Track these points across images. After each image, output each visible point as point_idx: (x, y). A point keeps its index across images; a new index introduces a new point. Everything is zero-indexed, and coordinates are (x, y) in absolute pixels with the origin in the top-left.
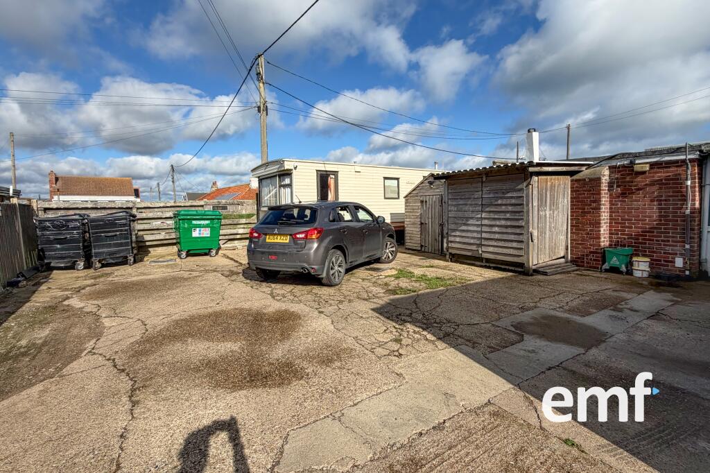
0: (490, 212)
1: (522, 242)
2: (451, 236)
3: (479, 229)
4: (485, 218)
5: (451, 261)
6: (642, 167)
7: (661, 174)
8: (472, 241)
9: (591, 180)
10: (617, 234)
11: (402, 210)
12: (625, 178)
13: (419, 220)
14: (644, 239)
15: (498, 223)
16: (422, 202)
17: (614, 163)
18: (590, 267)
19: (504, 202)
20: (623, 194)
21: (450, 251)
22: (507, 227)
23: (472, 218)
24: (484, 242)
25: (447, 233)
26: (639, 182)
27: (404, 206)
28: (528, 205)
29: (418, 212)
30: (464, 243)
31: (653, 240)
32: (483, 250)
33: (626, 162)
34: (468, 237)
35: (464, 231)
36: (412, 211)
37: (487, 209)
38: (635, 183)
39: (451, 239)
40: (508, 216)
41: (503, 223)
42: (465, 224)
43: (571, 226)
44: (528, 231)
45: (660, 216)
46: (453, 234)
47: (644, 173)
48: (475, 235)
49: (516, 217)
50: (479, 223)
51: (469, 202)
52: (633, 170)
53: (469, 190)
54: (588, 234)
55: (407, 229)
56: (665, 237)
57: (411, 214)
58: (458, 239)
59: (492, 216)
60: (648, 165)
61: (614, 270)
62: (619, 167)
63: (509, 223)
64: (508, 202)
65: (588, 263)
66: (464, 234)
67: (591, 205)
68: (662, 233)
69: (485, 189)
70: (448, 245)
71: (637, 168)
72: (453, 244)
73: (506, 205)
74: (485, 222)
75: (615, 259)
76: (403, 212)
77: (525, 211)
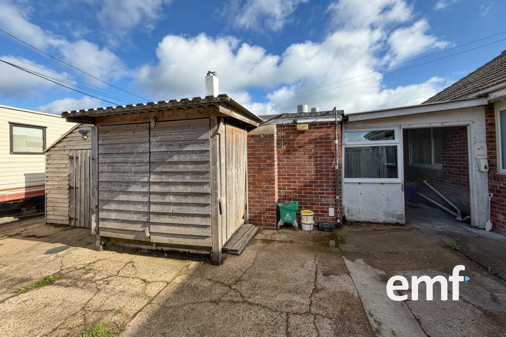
0: (162, 173)
1: (207, 216)
2: (103, 210)
3: (146, 199)
4: (155, 183)
5: (105, 249)
6: (303, 127)
7: (316, 134)
8: (135, 217)
9: (266, 136)
10: (285, 189)
11: (42, 170)
12: (290, 136)
13: (67, 183)
14: (306, 193)
15: (173, 189)
16: (71, 158)
17: (280, 122)
18: (267, 225)
19: (182, 158)
20: (288, 152)
21: (102, 233)
22: (186, 195)
23: (135, 183)
24: (153, 219)
25: (97, 207)
26: (301, 140)
27: (44, 164)
28: (215, 163)
29: (65, 173)
30: (124, 221)
31: (312, 193)
32: (152, 230)
33: (290, 122)
34: (129, 212)
35: (123, 202)
36: (56, 170)
37: (158, 169)
38: (297, 141)
39: (103, 215)
40: (188, 178)
41: (181, 189)
42: (125, 193)
43: (249, 183)
44: (216, 200)
45: (316, 171)
46: (106, 207)
47: (303, 132)
48: (140, 208)
49: (199, 181)
50: (145, 189)
51: (131, 159)
52: (296, 129)
53: (131, 140)
54: (264, 191)
55: (48, 196)
56: (321, 190)
57: (56, 175)
58: (113, 216)
59: (165, 178)
60: (308, 125)
61: (288, 226)
62: (284, 126)
63: (189, 189)
64: (188, 158)
65: (265, 221)
66: (122, 207)
67: (266, 161)
68: (318, 186)
69: (153, 140)
70: (98, 224)
71: (299, 127)
72: (105, 223)
73: (184, 163)
74: (155, 188)
75: (288, 215)
76: (44, 172)
77: (211, 171)
